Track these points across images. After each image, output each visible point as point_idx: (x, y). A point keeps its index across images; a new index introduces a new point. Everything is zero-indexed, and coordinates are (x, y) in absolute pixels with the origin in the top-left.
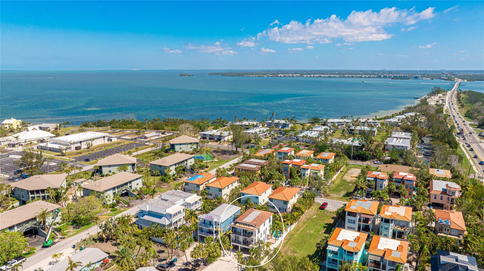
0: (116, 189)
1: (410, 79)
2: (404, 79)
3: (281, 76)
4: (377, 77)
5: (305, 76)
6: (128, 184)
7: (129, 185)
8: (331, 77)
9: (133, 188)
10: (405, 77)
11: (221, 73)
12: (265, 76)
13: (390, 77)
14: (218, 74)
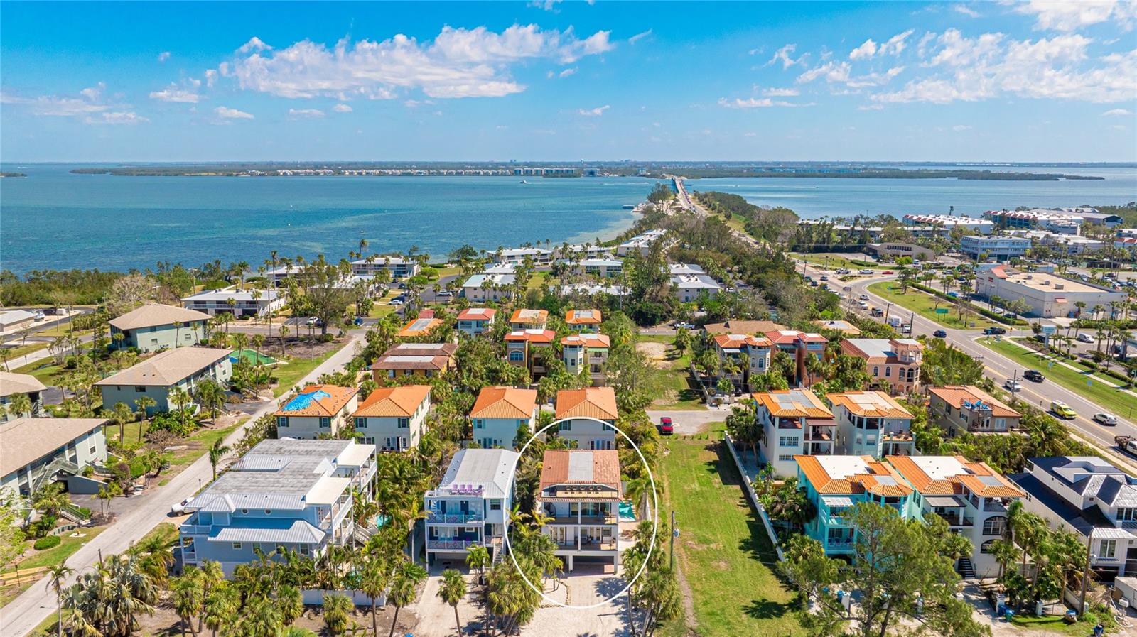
0: (29, 473)
1: (579, 176)
2: (570, 176)
3: (285, 174)
4: (512, 174)
5: (347, 173)
6: (67, 452)
7: (68, 455)
8: (409, 174)
9: (81, 465)
10: (570, 173)
11: (110, 170)
12: (243, 175)
13: (539, 173)
14: (103, 172)
